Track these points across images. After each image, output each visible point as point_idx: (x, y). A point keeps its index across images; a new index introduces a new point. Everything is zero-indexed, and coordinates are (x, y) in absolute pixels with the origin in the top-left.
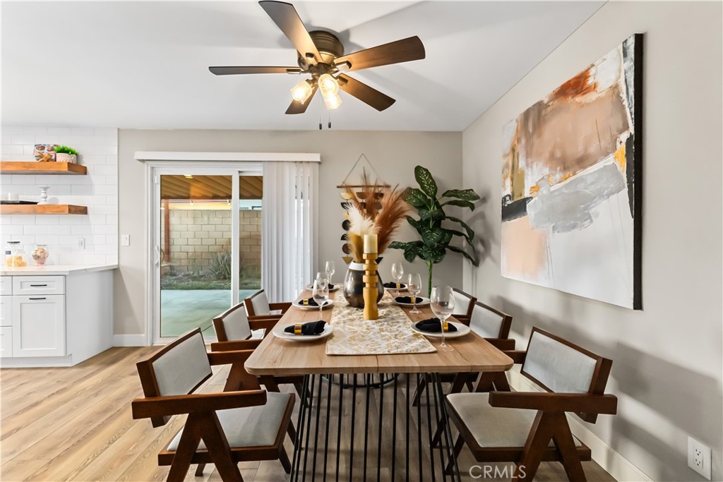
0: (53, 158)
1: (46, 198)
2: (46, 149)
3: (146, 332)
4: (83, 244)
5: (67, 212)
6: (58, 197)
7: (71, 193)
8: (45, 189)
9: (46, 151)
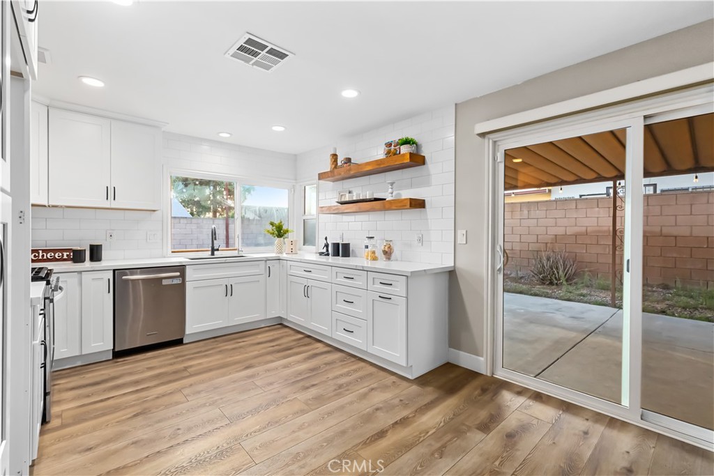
0: (398, 152)
1: (392, 193)
2: (393, 145)
3: (485, 355)
4: (421, 240)
5: (408, 206)
6: (402, 192)
7: (411, 186)
8: (392, 184)
9: (393, 147)
